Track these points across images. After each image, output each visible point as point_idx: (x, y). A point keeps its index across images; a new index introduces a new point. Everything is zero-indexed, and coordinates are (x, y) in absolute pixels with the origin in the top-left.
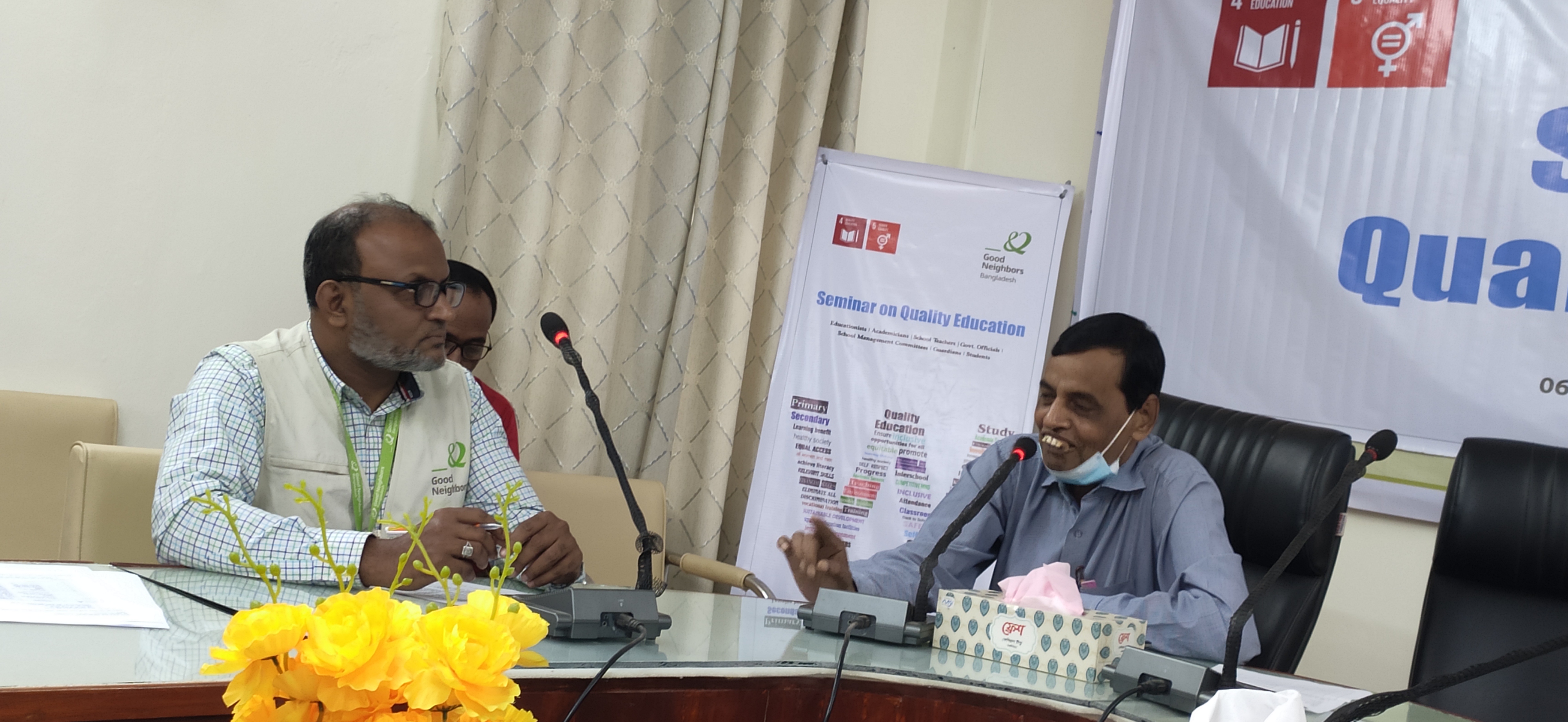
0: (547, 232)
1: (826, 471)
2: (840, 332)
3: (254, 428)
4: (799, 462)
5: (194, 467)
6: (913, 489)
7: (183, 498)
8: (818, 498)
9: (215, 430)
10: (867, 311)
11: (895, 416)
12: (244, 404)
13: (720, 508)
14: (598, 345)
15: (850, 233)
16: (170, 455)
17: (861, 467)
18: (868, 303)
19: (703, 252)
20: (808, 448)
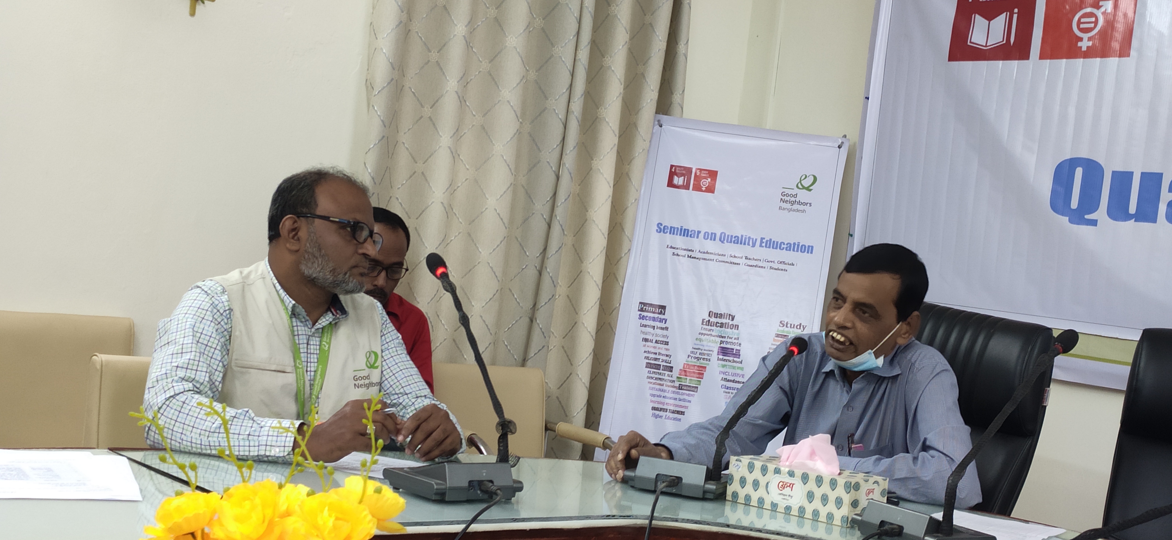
0: (451, 185)
1: (665, 358)
2: (674, 253)
3: (220, 344)
4: (645, 352)
5: (174, 373)
6: (731, 371)
7: (166, 395)
8: (660, 379)
9: (190, 345)
10: (694, 237)
11: (717, 315)
12: (213, 324)
13: (587, 387)
14: (491, 268)
15: (680, 178)
16: (157, 364)
17: (692, 355)
18: (695, 231)
19: (569, 196)
20: (651, 341)
